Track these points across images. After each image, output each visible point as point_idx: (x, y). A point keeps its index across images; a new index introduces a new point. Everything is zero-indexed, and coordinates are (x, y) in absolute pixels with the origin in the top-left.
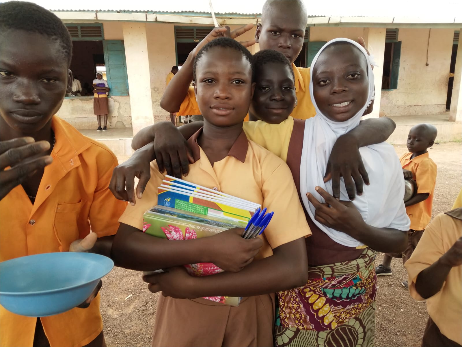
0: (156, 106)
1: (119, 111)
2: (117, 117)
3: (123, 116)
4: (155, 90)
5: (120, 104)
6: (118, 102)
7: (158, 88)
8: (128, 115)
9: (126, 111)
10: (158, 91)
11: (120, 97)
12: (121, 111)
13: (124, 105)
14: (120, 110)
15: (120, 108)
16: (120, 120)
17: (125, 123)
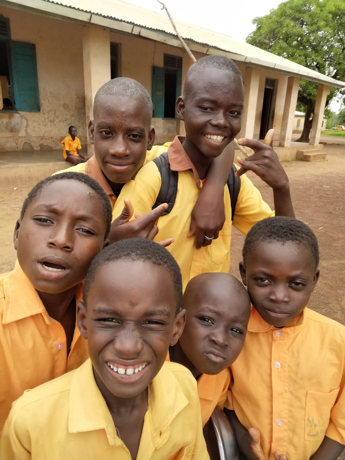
0: (66, 126)
1: (27, 130)
2: (25, 137)
3: (31, 136)
4: (64, 108)
5: (28, 121)
6: (26, 119)
7: (68, 105)
8: (37, 136)
9: (34, 130)
10: (68, 108)
11: (28, 113)
12: (29, 131)
13: (33, 123)
14: (28, 128)
15: (27, 126)
16: (27, 141)
17: (33, 144)
